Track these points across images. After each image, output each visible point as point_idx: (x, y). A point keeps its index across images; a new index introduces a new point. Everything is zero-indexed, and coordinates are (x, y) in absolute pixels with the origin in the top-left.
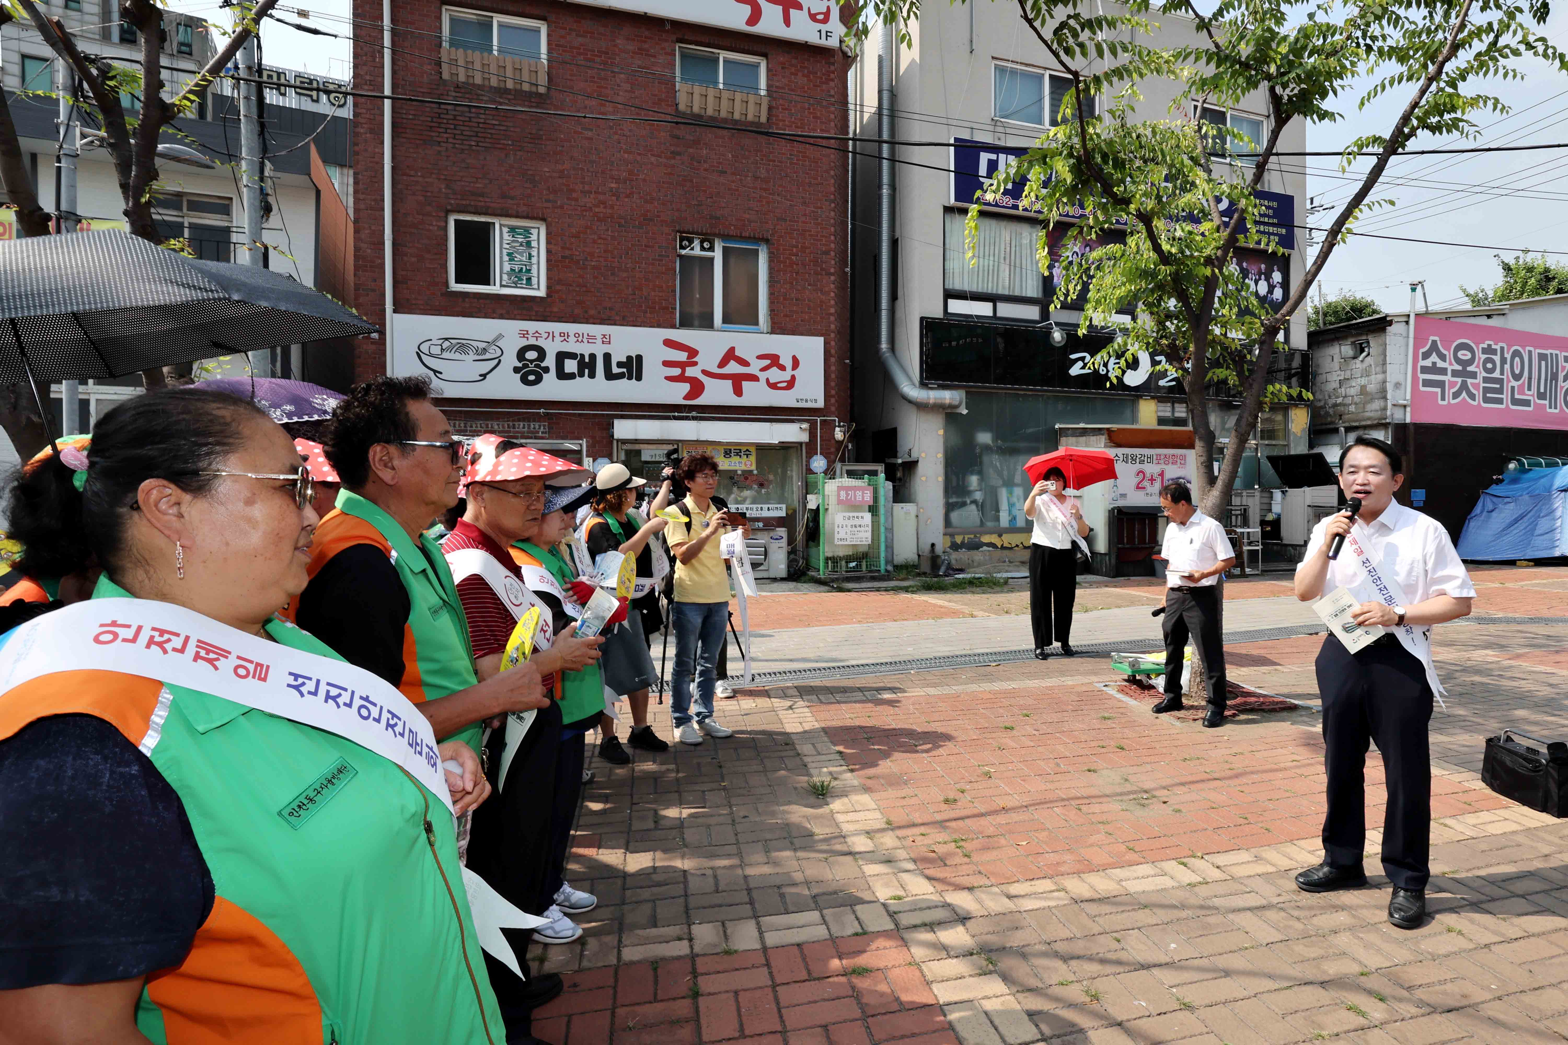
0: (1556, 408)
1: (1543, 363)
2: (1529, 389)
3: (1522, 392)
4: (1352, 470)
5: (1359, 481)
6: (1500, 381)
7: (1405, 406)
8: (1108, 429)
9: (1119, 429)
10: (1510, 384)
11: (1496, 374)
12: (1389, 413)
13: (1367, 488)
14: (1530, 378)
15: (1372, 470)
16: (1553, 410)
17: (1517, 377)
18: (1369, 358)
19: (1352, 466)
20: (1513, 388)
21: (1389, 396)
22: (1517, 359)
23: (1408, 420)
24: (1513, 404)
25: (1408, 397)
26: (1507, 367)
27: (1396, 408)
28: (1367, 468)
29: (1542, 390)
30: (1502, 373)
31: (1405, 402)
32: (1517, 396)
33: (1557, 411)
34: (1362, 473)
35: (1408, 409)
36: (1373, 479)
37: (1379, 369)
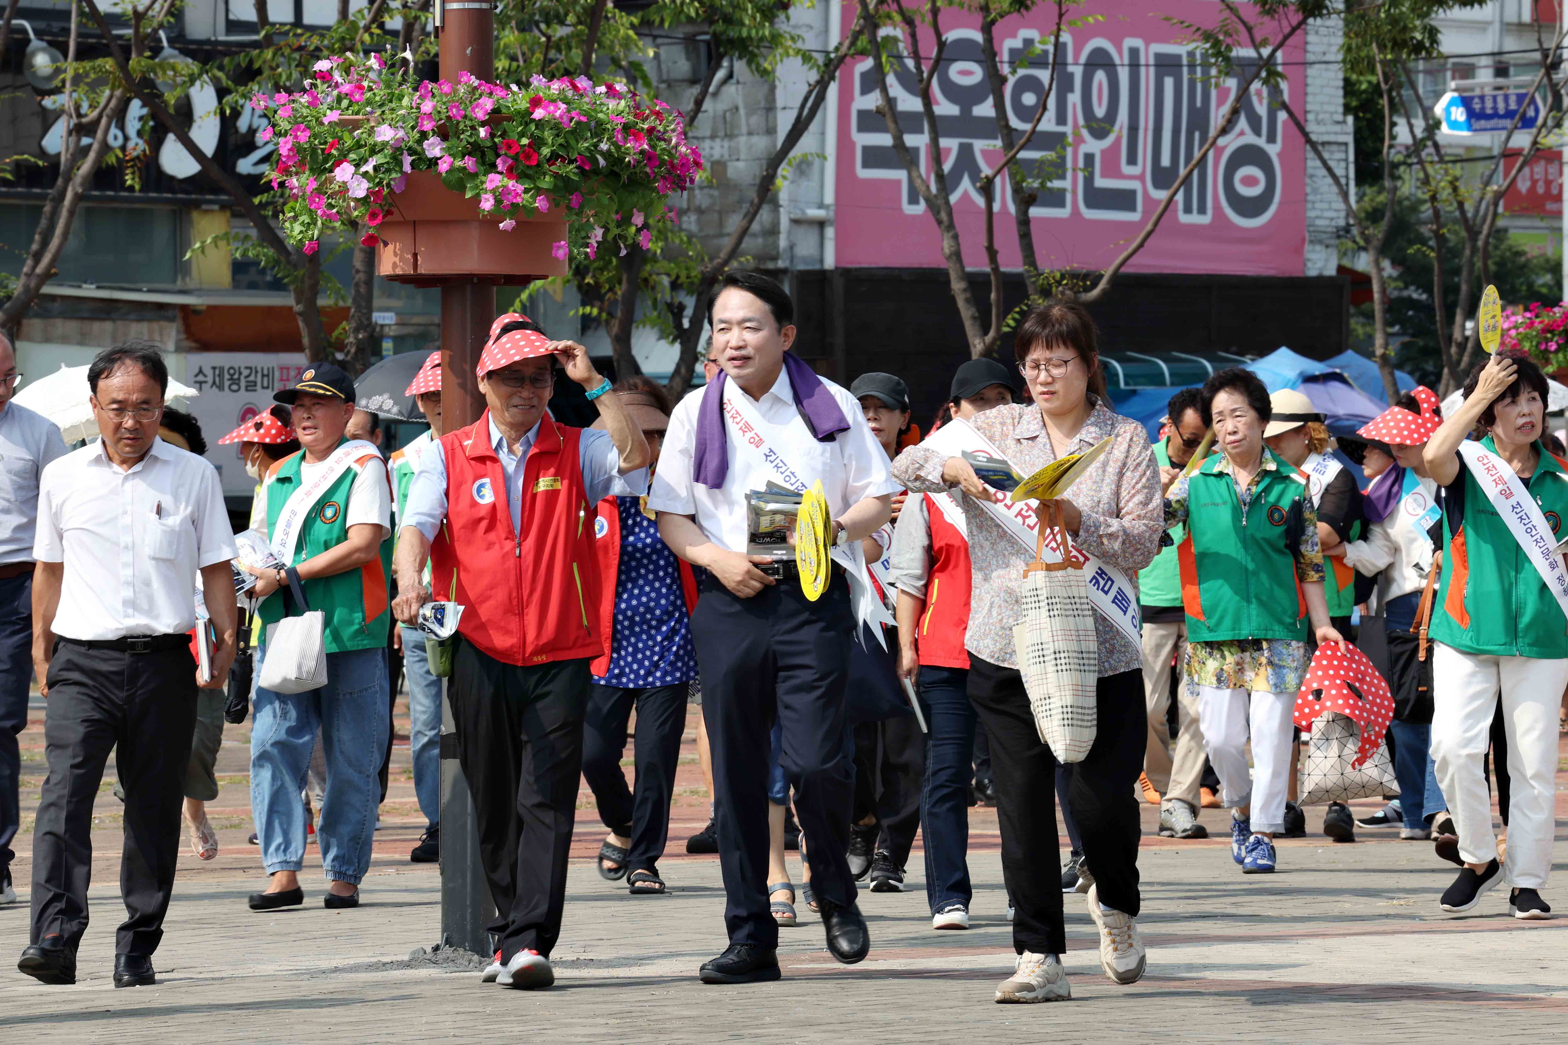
0: (1202, 210)
1: (1169, 82)
2: (1132, 160)
3: (1112, 170)
4: (723, 326)
5: (733, 343)
6: (1055, 141)
7: (821, 224)
8: (184, 308)
9: (212, 309)
10: (1083, 149)
11: (1048, 123)
12: (783, 243)
13: (743, 352)
14: (1133, 129)
15: (748, 324)
16: (1194, 218)
17: (1099, 133)
18: (730, 89)
19: (722, 322)
20: (1089, 159)
21: (783, 197)
22: (1100, 76)
23: (830, 262)
24: (1089, 205)
25: (829, 198)
26: (1074, 98)
27: (801, 231)
28: (740, 323)
29: (1166, 161)
30: (1061, 119)
31: (820, 213)
32: (1100, 182)
33: (1205, 219)
34: (736, 331)
35: (830, 232)
36: (751, 338)
37: (756, 120)
